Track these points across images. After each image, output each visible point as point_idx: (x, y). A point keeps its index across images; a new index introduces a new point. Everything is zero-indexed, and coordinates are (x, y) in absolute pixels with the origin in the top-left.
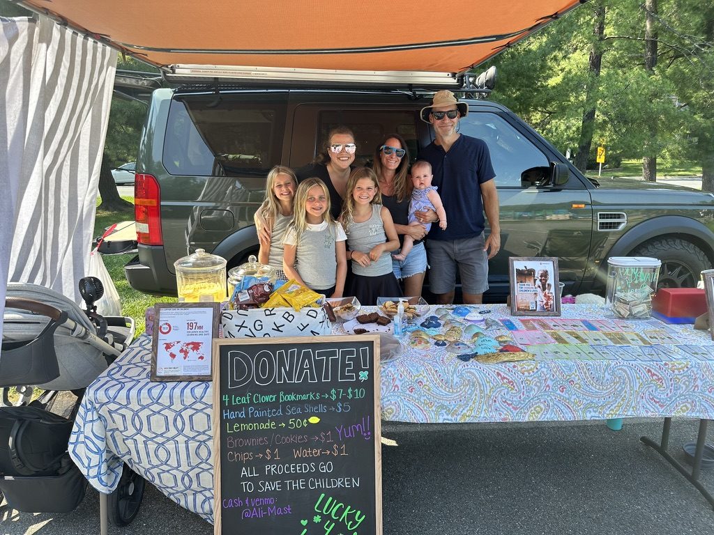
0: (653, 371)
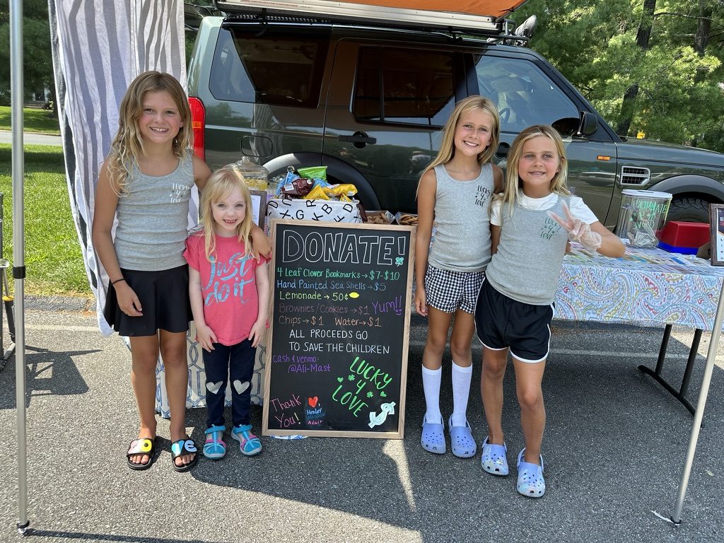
0: (650, 280)
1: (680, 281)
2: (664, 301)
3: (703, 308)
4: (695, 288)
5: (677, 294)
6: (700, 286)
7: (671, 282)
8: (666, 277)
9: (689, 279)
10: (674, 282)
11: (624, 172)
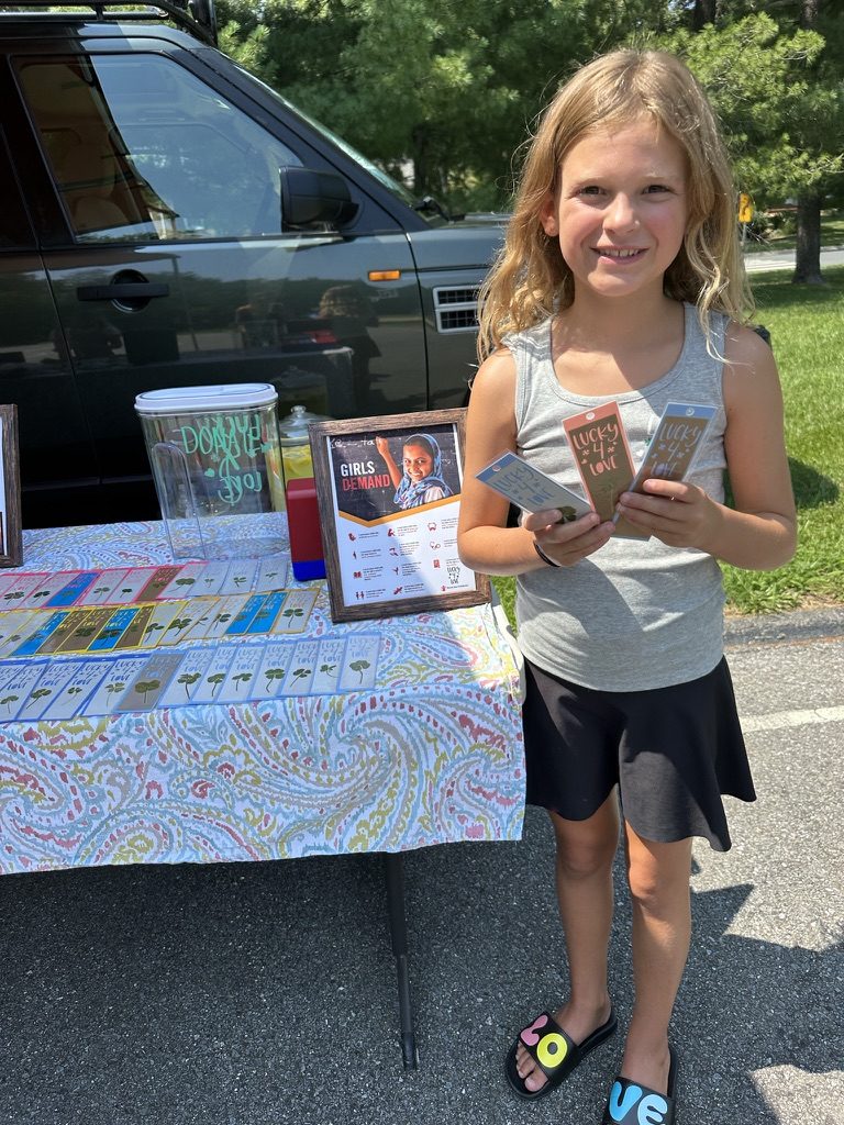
1: (99, 745)
2: (79, 808)
3: (219, 804)
4: (163, 757)
5: (111, 781)
6: (175, 749)
7: (71, 755)
8: (46, 740)
9: (128, 733)
10: (81, 753)
11: (441, 302)
